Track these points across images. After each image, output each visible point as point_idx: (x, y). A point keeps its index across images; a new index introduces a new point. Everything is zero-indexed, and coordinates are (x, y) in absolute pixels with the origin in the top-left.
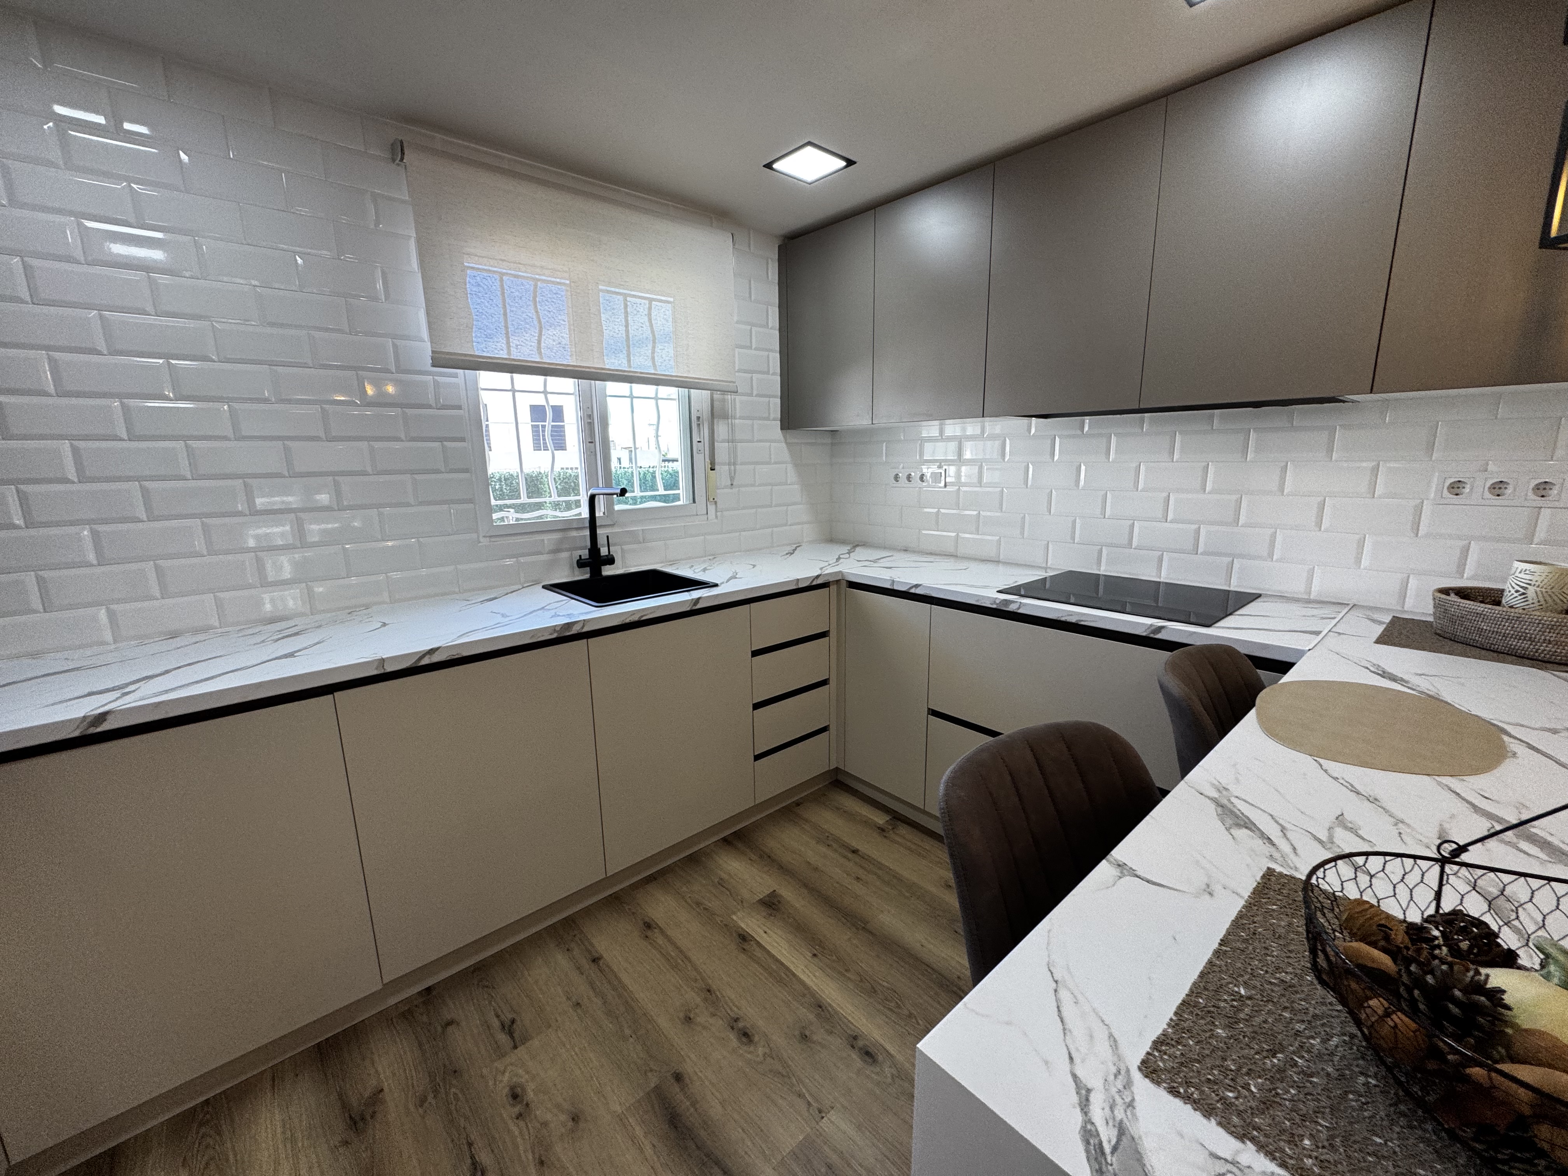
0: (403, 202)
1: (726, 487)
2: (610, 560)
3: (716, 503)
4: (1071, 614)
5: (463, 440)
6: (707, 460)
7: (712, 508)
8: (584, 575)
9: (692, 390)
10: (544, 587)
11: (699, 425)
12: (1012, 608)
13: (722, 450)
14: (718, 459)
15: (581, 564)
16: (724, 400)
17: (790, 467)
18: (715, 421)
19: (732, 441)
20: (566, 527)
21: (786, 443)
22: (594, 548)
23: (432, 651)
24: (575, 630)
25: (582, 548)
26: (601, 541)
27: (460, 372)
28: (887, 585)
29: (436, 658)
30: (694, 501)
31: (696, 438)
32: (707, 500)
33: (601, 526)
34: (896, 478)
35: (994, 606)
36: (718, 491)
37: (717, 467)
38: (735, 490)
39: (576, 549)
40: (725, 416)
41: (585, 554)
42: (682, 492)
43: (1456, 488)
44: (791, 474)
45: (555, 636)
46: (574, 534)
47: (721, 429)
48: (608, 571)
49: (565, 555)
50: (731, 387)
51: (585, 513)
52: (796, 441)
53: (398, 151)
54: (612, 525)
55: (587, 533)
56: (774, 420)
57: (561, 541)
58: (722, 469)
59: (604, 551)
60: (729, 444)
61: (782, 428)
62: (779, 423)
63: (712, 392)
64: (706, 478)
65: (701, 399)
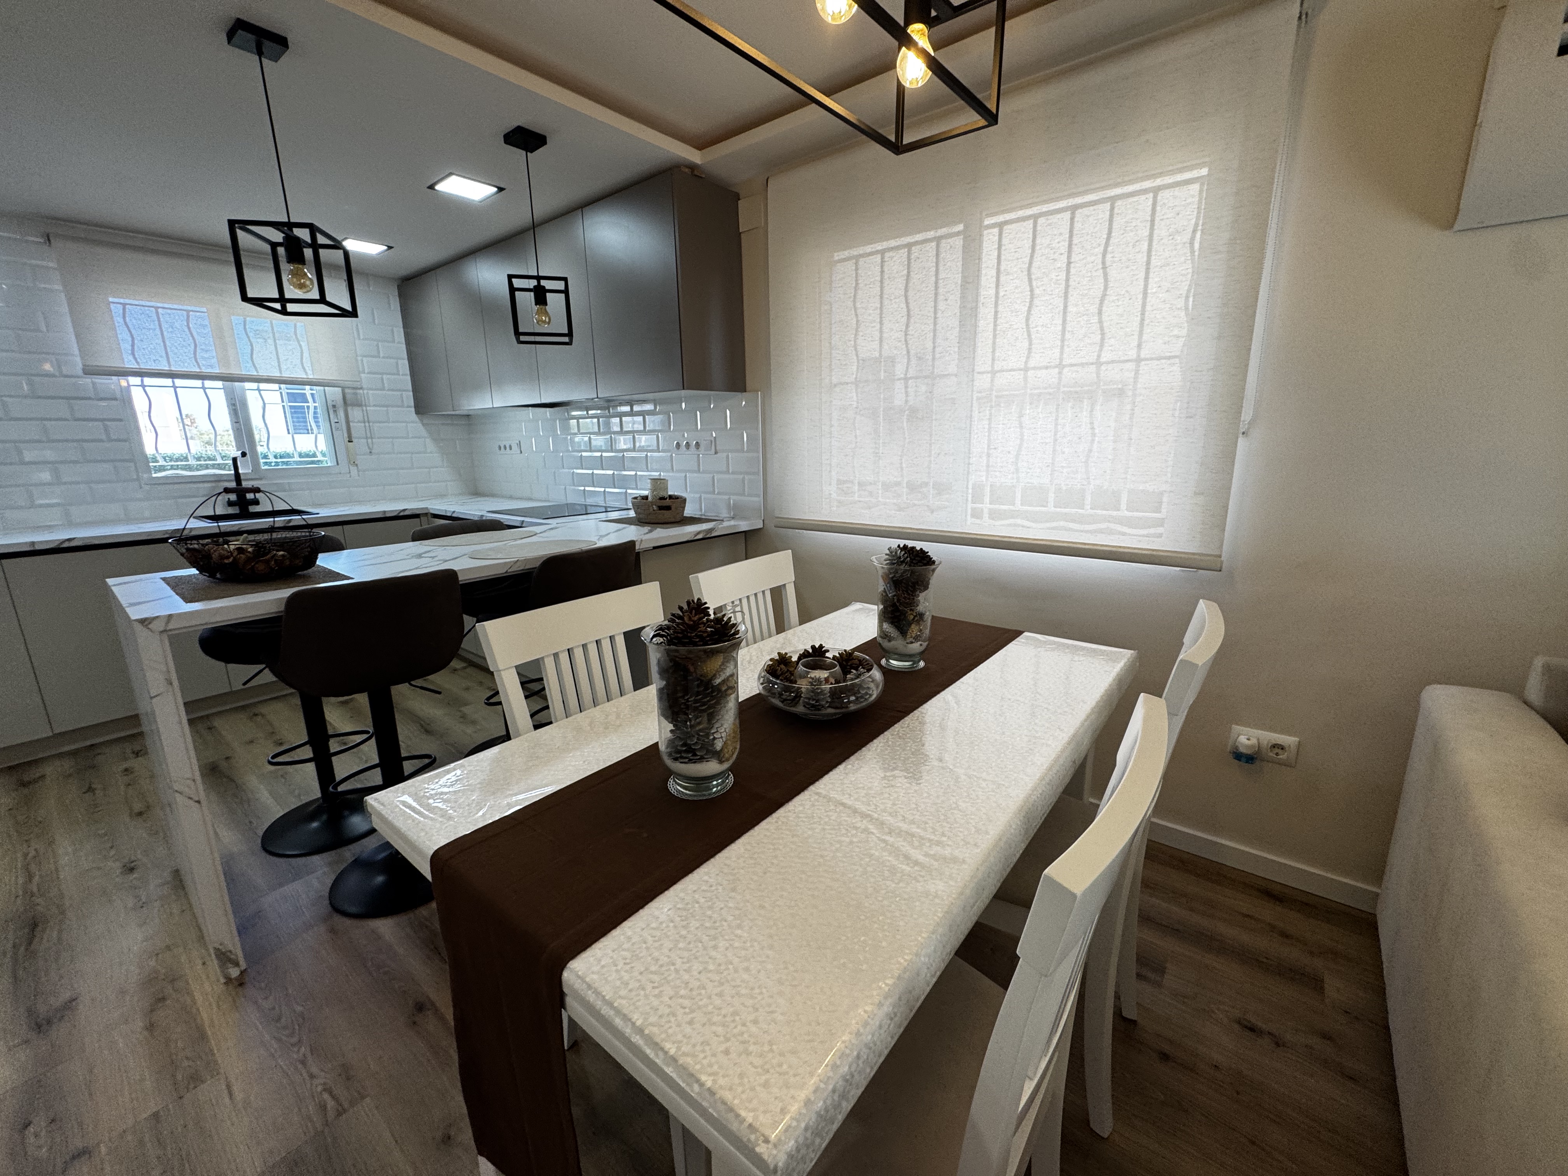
0: (53, 269)
1: (365, 454)
2: (255, 500)
3: (357, 465)
6: (346, 435)
7: (354, 470)
8: (232, 510)
9: (328, 388)
10: (191, 516)
11: (335, 411)
13: (357, 429)
14: (354, 434)
15: (229, 506)
16: (356, 394)
17: (428, 440)
18: (349, 408)
19: (366, 421)
20: (218, 479)
21: (423, 425)
23: (72, 540)
27: (113, 379)
30: (338, 464)
31: (333, 420)
32: (349, 463)
33: (246, 480)
34: (500, 448)
36: (358, 457)
37: (354, 439)
38: (373, 457)
39: (227, 494)
40: (358, 404)
41: (233, 497)
42: (327, 458)
43: (678, 445)
44: (430, 446)
46: (225, 484)
47: (355, 414)
48: (253, 507)
49: (216, 498)
50: (357, 385)
51: (231, 471)
53: (48, 239)
54: (261, 479)
55: (234, 483)
56: (408, 407)
57: (214, 489)
58: (360, 443)
59: (250, 496)
60: (363, 424)
61: (416, 413)
62: (413, 409)
63: (343, 388)
64: (347, 449)
65: (335, 393)
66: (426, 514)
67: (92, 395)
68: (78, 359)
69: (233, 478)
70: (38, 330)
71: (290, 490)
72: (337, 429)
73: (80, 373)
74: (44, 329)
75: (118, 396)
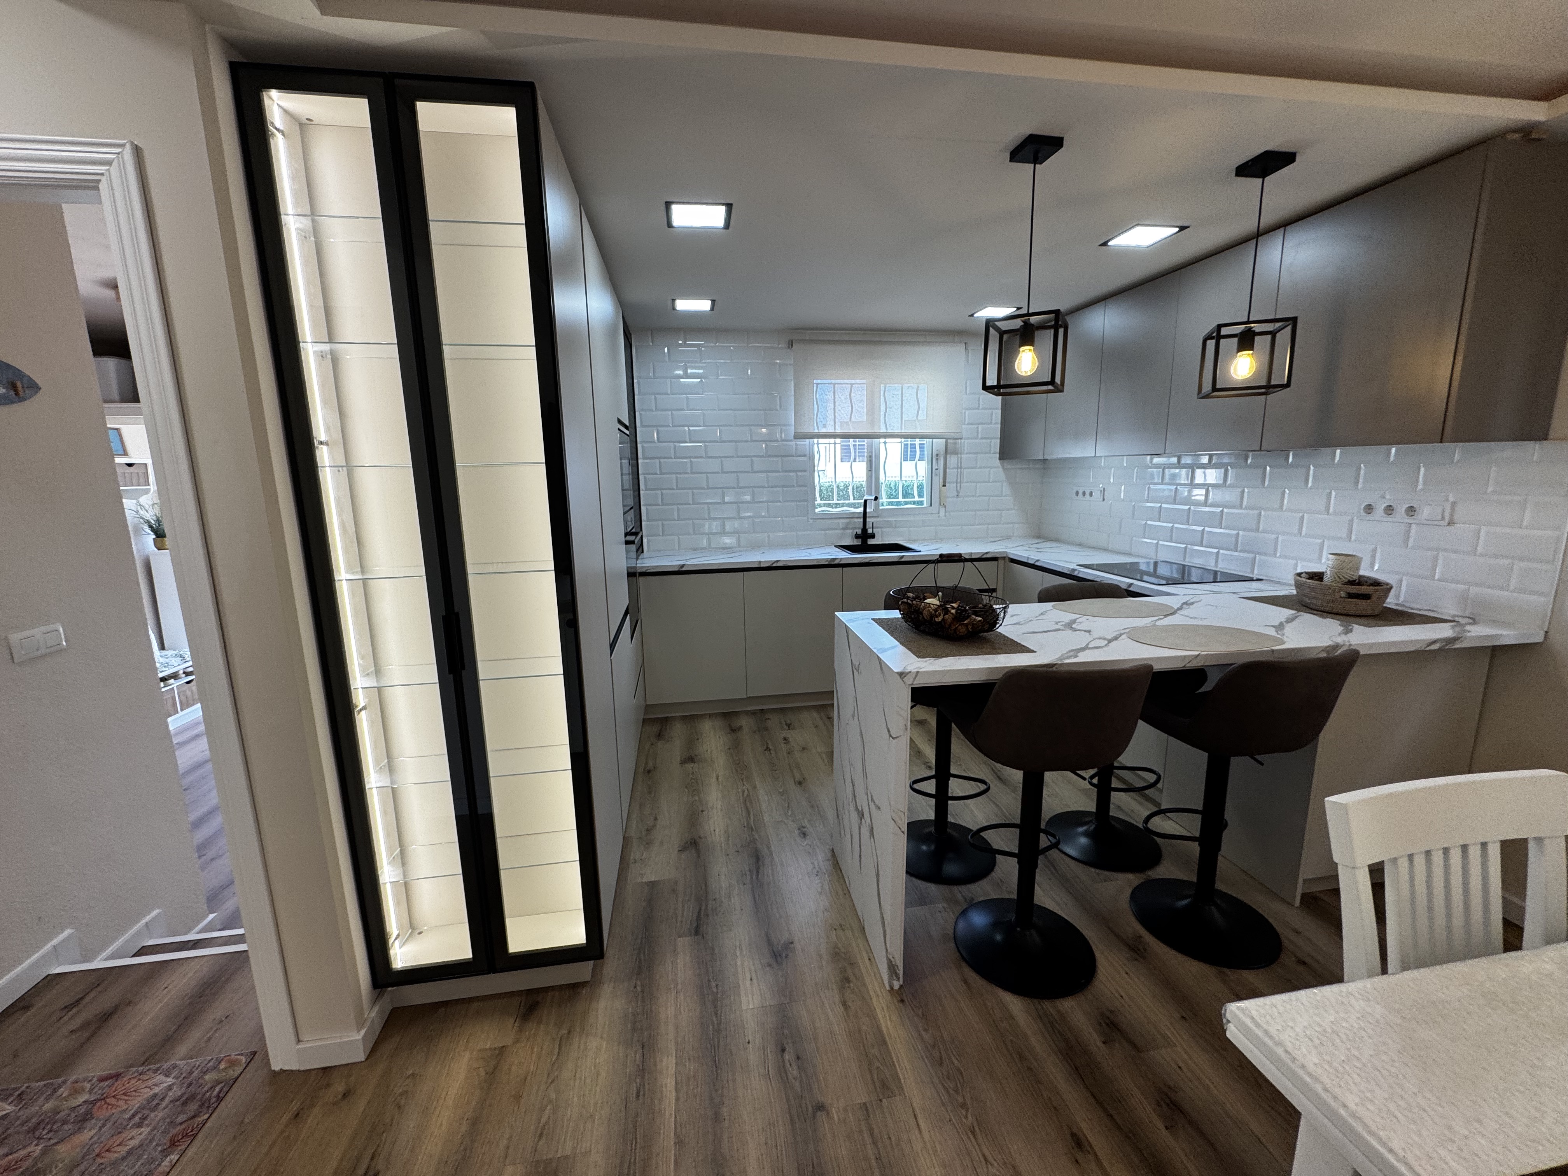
0: (790, 365)
1: (953, 497)
2: (873, 536)
3: (945, 507)
4: (1098, 576)
5: (805, 471)
6: (942, 480)
7: (942, 510)
8: (858, 542)
9: (934, 440)
10: (835, 546)
11: (937, 459)
12: (1076, 573)
13: (951, 474)
14: (948, 480)
15: (857, 536)
16: (956, 444)
17: (1005, 484)
18: (948, 456)
19: (959, 467)
20: (853, 516)
21: (1004, 469)
22: (864, 529)
23: (777, 561)
24: (836, 562)
25: (859, 528)
26: (869, 525)
27: (807, 440)
28: (1025, 560)
29: (779, 564)
30: (931, 505)
31: (935, 467)
32: (940, 504)
33: (870, 517)
34: (1077, 493)
35: (1068, 573)
36: (948, 499)
37: (947, 485)
38: (959, 499)
39: (856, 528)
40: (956, 453)
41: (859, 532)
42: (925, 500)
43: (1369, 509)
44: (1006, 489)
45: (827, 563)
46: (856, 520)
47: (952, 461)
48: (871, 542)
49: (849, 531)
50: (958, 436)
51: (861, 510)
52: (1013, 467)
53: (791, 344)
54: (877, 517)
55: (862, 520)
56: (994, 454)
57: (848, 524)
58: (951, 487)
59: (870, 531)
60: (956, 470)
61: (1000, 459)
62: (998, 455)
63: (947, 439)
64: (940, 491)
65: (940, 443)
66: (1004, 558)
67: (794, 454)
68: (793, 428)
69: (862, 515)
70: (776, 410)
71: (895, 527)
72: (936, 475)
73: (793, 438)
74: (778, 408)
75: (808, 453)
